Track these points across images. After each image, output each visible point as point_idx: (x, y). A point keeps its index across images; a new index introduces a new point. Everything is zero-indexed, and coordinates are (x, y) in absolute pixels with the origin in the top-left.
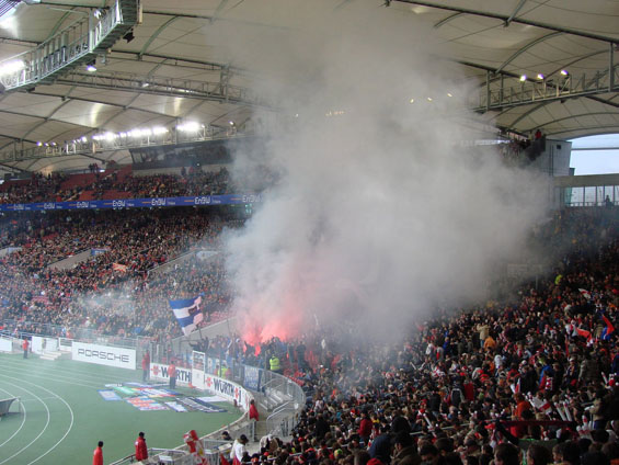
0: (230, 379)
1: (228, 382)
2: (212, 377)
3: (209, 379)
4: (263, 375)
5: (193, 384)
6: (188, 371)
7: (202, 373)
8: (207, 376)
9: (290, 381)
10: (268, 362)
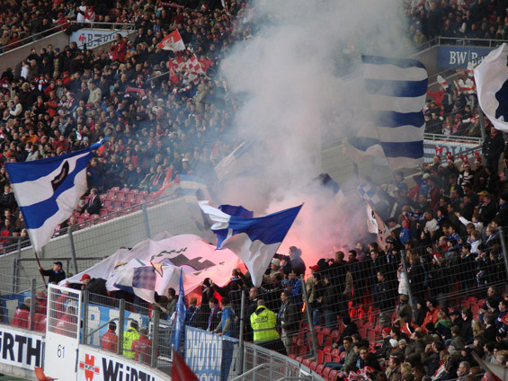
0: (147, 361)
1: (140, 368)
2: (99, 356)
3: (90, 361)
4: (236, 354)
5: (48, 373)
6: (35, 337)
7: (72, 343)
8: (86, 351)
9: (304, 371)
10: (247, 321)
